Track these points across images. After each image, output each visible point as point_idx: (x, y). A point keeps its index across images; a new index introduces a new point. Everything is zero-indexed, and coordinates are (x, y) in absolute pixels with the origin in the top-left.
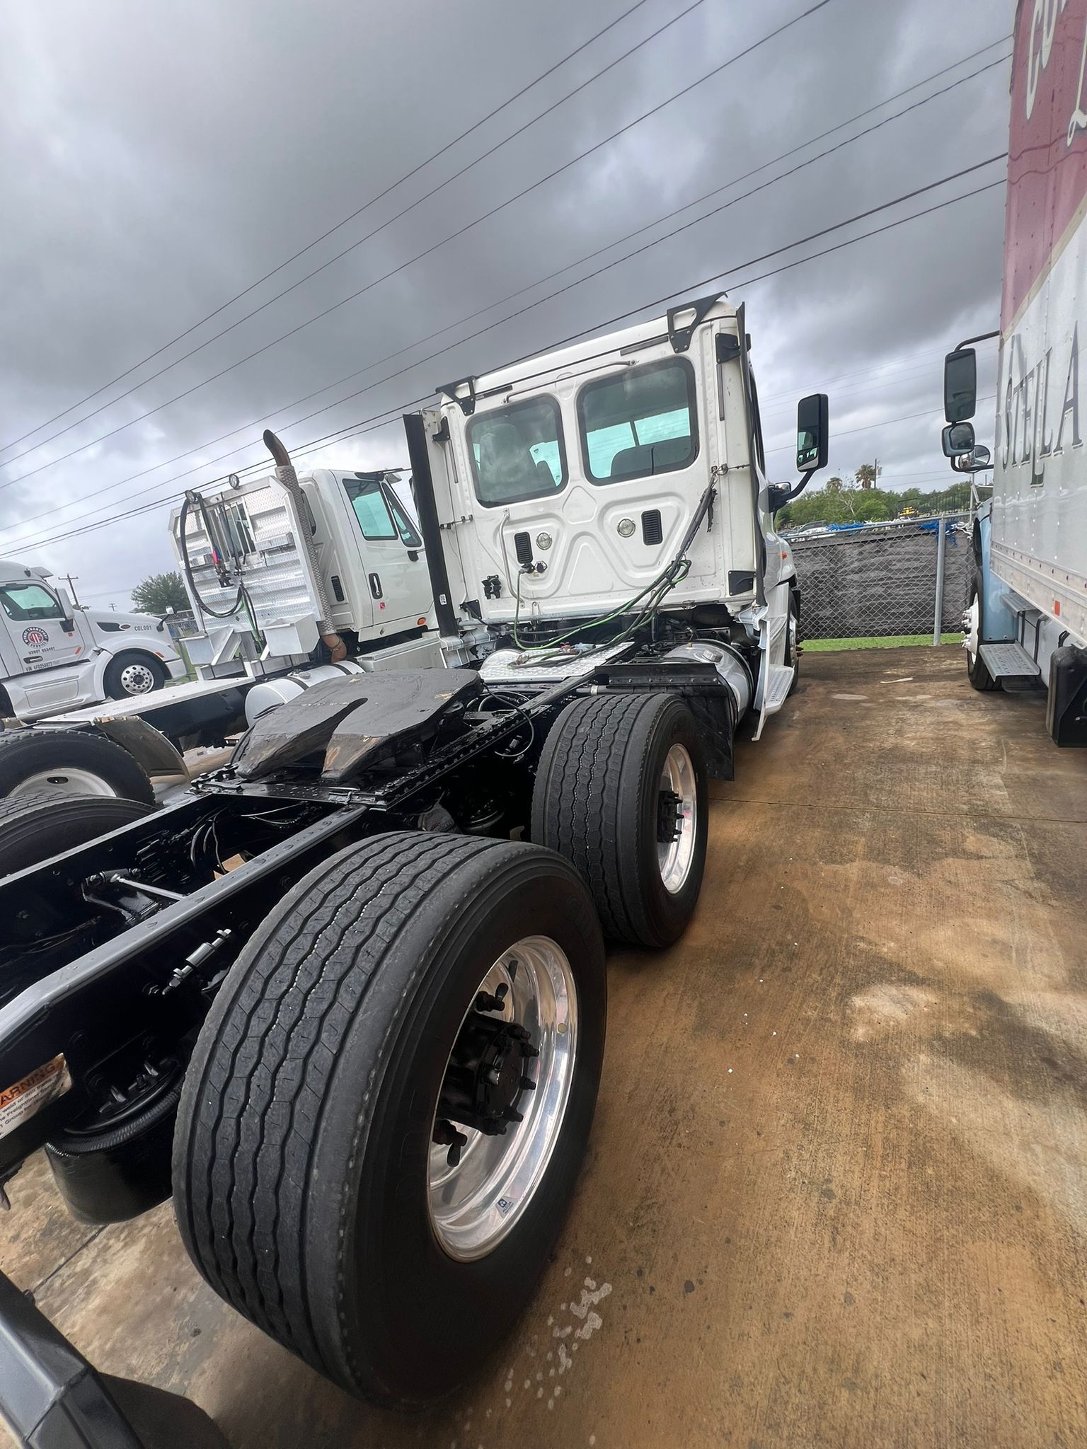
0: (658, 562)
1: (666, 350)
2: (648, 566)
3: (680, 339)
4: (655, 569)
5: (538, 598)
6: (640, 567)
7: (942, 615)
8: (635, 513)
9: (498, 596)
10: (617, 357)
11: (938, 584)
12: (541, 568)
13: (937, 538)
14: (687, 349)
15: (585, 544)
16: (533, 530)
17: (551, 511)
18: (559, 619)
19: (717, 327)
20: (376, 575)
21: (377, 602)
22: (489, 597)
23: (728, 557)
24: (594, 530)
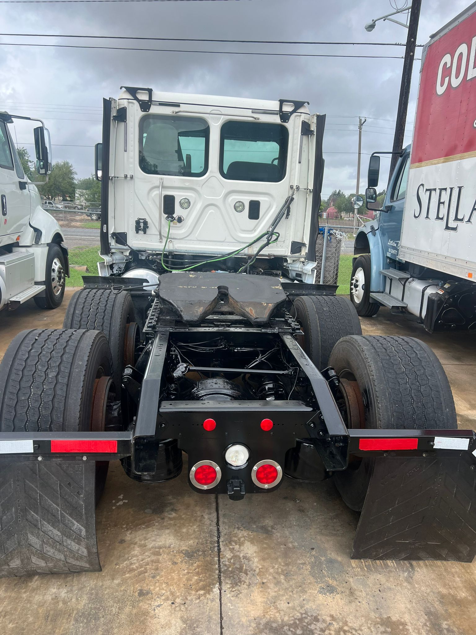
0: (254, 230)
1: (276, 119)
2: (248, 231)
3: (285, 117)
4: (252, 234)
5: (173, 239)
6: (244, 231)
7: (324, 278)
8: (246, 200)
9: (145, 233)
10: (249, 113)
11: (323, 261)
12: (180, 220)
13: (324, 236)
14: (287, 122)
15: (212, 211)
16: (179, 196)
17: (195, 187)
18: (187, 254)
19: (303, 117)
20: (5, 196)
21: (3, 218)
22: (137, 232)
23: (292, 233)
24: (220, 204)
